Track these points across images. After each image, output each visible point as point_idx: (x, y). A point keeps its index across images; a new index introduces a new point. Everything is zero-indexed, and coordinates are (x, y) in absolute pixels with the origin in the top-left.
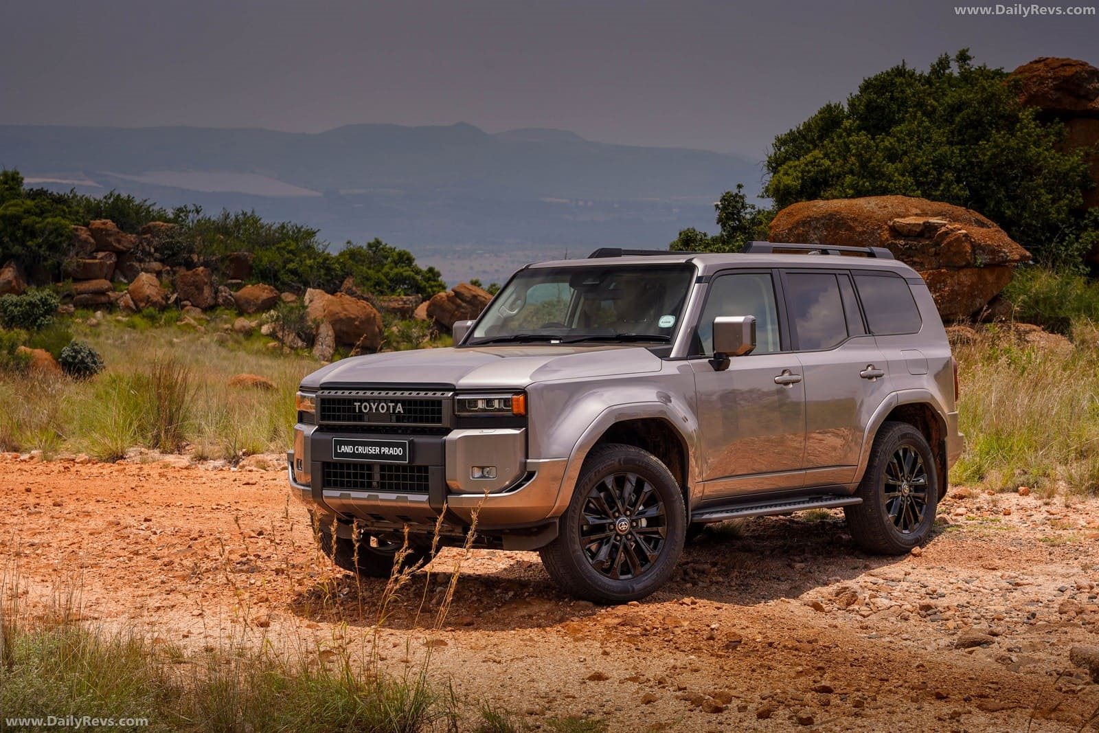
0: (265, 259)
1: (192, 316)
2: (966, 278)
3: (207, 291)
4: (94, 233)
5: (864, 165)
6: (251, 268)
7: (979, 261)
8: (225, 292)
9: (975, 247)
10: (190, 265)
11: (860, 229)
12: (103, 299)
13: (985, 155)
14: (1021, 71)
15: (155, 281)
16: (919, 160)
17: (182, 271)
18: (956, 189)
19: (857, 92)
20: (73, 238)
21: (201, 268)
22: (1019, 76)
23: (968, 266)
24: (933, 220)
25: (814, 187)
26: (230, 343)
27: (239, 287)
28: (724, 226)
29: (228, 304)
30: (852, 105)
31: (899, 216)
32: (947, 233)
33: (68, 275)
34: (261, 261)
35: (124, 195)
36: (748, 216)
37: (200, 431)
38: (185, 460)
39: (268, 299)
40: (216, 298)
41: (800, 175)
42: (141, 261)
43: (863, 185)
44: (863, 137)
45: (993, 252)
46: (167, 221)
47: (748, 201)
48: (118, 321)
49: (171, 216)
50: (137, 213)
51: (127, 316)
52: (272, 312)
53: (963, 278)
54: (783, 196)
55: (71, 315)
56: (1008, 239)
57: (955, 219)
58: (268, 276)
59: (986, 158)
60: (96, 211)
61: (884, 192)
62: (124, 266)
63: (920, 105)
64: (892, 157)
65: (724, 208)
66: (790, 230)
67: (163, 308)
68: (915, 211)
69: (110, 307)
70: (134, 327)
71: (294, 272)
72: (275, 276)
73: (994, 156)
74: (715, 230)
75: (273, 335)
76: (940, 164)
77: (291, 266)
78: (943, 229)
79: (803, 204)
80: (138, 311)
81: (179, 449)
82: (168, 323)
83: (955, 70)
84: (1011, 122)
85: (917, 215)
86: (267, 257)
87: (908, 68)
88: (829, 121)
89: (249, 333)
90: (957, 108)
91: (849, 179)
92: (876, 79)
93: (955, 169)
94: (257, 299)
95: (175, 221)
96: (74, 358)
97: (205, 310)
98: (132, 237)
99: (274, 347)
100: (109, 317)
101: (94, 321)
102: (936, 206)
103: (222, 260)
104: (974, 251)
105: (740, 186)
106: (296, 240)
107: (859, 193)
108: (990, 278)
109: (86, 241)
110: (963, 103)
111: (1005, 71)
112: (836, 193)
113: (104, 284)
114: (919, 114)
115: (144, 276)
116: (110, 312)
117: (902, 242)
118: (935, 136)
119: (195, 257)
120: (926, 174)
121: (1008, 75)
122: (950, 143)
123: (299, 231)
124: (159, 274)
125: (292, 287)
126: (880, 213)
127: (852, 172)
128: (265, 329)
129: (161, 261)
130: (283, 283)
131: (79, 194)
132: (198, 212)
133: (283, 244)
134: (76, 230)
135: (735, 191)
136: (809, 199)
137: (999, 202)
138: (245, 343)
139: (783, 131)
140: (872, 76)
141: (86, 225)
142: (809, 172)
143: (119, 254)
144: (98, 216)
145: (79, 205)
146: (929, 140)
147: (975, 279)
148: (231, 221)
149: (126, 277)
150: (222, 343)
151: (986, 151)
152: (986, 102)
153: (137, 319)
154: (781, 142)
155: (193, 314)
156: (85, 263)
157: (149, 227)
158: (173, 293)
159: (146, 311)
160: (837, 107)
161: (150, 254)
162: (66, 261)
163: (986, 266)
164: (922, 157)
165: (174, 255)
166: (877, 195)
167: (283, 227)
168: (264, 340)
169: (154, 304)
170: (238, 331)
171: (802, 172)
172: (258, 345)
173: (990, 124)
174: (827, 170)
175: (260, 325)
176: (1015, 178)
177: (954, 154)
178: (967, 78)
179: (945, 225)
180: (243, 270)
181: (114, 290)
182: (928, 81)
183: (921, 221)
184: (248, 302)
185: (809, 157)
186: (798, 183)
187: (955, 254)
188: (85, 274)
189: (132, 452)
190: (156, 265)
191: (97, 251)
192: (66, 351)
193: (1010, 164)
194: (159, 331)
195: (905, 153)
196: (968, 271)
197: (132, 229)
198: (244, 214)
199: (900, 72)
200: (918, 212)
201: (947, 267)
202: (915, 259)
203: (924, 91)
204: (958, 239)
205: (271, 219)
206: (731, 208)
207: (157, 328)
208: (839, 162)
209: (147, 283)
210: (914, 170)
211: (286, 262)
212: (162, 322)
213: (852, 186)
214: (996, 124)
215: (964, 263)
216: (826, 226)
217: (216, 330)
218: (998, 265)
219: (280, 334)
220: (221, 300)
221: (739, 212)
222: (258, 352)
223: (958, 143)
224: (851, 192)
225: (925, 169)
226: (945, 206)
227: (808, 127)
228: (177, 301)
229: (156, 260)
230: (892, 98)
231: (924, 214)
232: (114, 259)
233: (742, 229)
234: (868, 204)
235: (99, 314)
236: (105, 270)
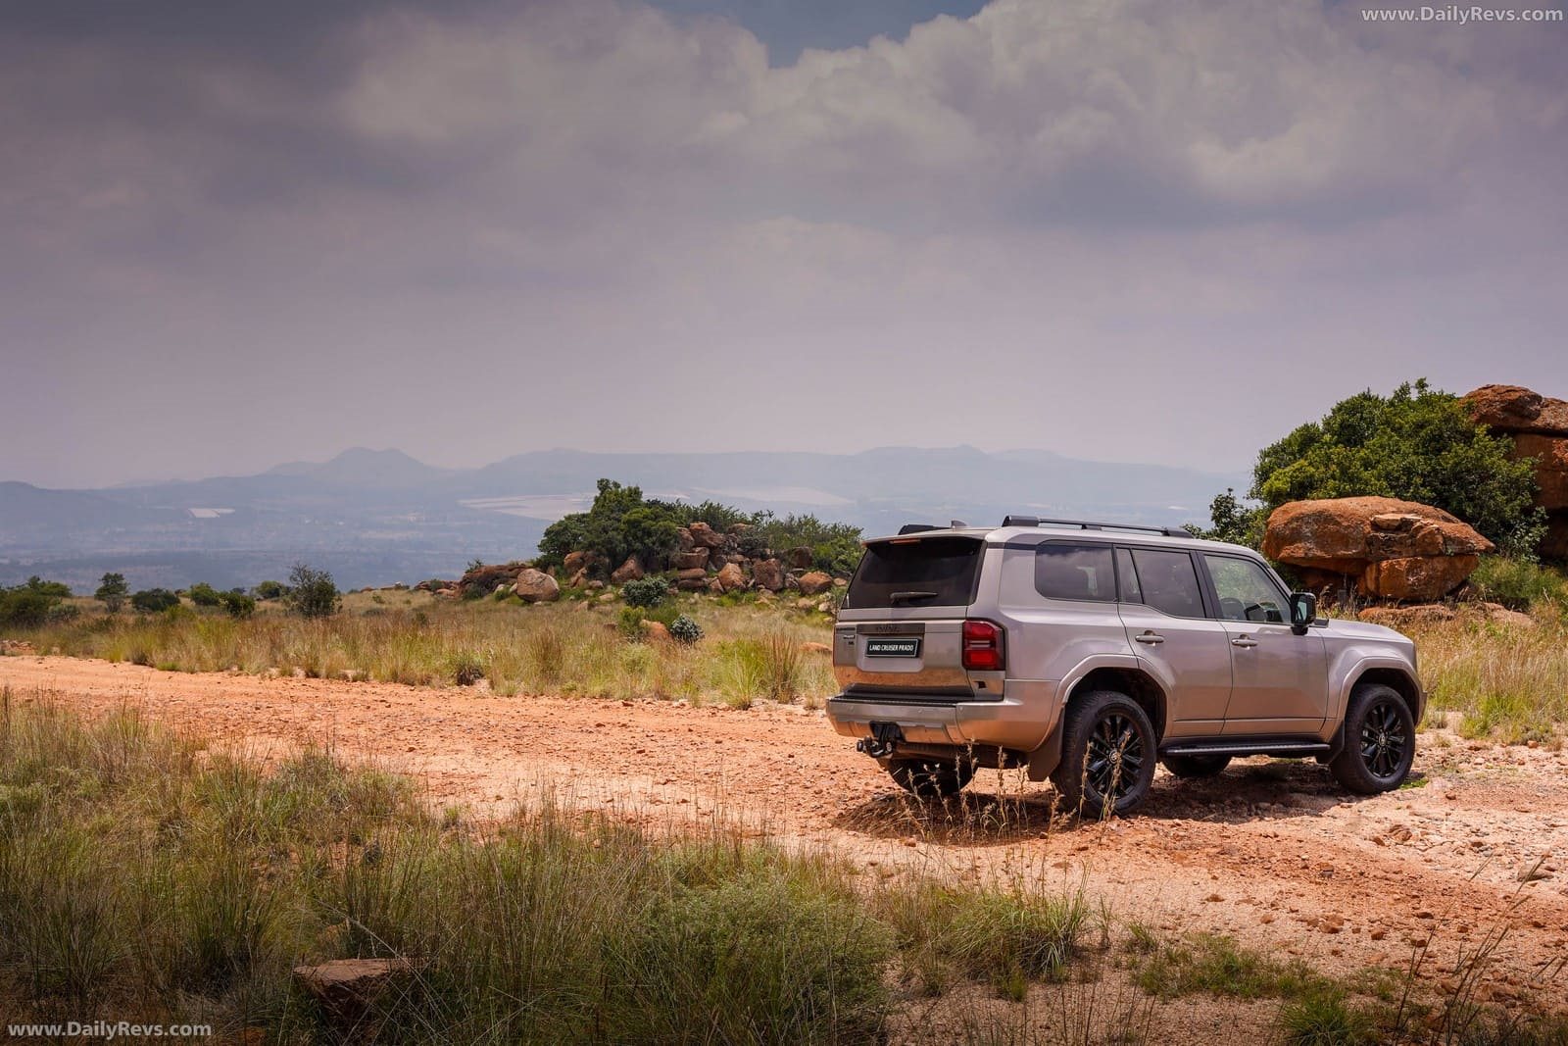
0: (822, 553)
1: (766, 596)
2: (1439, 565)
3: (777, 578)
4: (693, 532)
5: (1344, 471)
6: (811, 559)
7: (1450, 551)
8: (790, 577)
9: (1447, 539)
10: (764, 557)
11: (1345, 524)
12: (700, 583)
13: (1448, 463)
14: (1471, 396)
15: (739, 571)
16: (1391, 467)
17: (758, 561)
18: (1424, 491)
19: (1330, 414)
20: (678, 537)
21: (773, 559)
22: (1472, 399)
23: (1441, 554)
24: (1408, 516)
25: (1302, 489)
26: (795, 618)
27: (801, 574)
28: (1217, 522)
29: (793, 588)
30: (1327, 423)
31: (1378, 513)
32: (1421, 527)
33: (673, 565)
34: (819, 554)
35: (715, 504)
36: (1238, 514)
37: (807, 687)
38: (800, 709)
39: (824, 584)
40: (784, 583)
41: (1289, 480)
42: (727, 554)
43: (1344, 488)
44: (1340, 448)
45: (1461, 542)
46: (748, 523)
47: (1236, 502)
48: (710, 601)
49: (750, 519)
50: (725, 517)
51: (718, 596)
52: (828, 594)
53: (1436, 565)
54: (1276, 498)
55: (676, 596)
56: (1473, 532)
57: (1426, 516)
58: (824, 565)
59: (1449, 466)
60: (694, 516)
61: (1362, 493)
62: (715, 557)
63: (1387, 423)
64: (1367, 465)
65: (1218, 508)
66: (1286, 524)
67: (744, 591)
68: (1391, 509)
69: (705, 590)
70: (722, 605)
71: (844, 562)
72: (829, 565)
73: (1457, 464)
74: (1210, 526)
75: (828, 612)
76: (1409, 471)
77: (842, 557)
78: (1418, 524)
79: (1293, 503)
80: (726, 592)
81: (792, 700)
82: (748, 602)
83: (1414, 395)
84: (1468, 437)
85: (1393, 512)
86: (823, 551)
87: (1372, 394)
88: (1306, 439)
89: (809, 610)
90: (1421, 426)
91: (1331, 482)
92: (1347, 402)
93: (1423, 475)
94: (815, 583)
95: (752, 523)
96: (682, 628)
97: (775, 592)
98: (721, 536)
99: (829, 621)
100: (703, 597)
101: (693, 601)
102: (1409, 505)
103: (789, 553)
104: (1445, 542)
105: (1230, 490)
106: (846, 537)
107: (1341, 495)
108: (1459, 565)
109: (687, 539)
110: (1426, 422)
111: (1456, 396)
112: (1320, 495)
113: (700, 572)
114: (1389, 430)
115: (730, 566)
116: (705, 594)
117: (1382, 534)
118: (1403, 448)
119: (768, 551)
120: (1398, 479)
121: (1458, 399)
122: (1416, 453)
123: (848, 529)
124: (741, 564)
125: (842, 573)
126: (1362, 511)
127: (1333, 477)
128: (822, 607)
129: (742, 554)
130: (836, 571)
131: (683, 503)
132: (770, 516)
133: (835, 541)
134: (680, 530)
135: (1226, 494)
136: (1298, 499)
137: (1460, 502)
138: (806, 618)
139: (1267, 446)
140: (1344, 400)
141: (688, 526)
142: (1297, 477)
143: (711, 548)
144: (696, 520)
145: (682, 512)
146: (1398, 451)
147: (1446, 565)
148: (795, 523)
149: (716, 567)
150: (788, 618)
151: (1448, 460)
152: (1447, 420)
153: (724, 599)
154: (1265, 454)
155: (767, 595)
156: (687, 556)
157: (734, 528)
158: (751, 579)
159: (731, 593)
160: (1313, 426)
161: (733, 549)
162: (673, 554)
163: (1456, 554)
164: (1394, 465)
165: (752, 549)
166: (1357, 496)
167: (835, 526)
168: (821, 616)
169: (737, 587)
170: (801, 609)
171: (1291, 477)
172: (817, 619)
173: (1449, 438)
174: (1312, 476)
175: (818, 604)
176: (1471, 483)
177: (1421, 464)
178: (1427, 401)
179: (1419, 521)
180: (805, 561)
181: (707, 577)
182: (1392, 404)
183: (1398, 517)
184: (808, 585)
185: (1296, 465)
186: (1287, 487)
187: (1429, 544)
188: (687, 564)
189: (757, 701)
190: (739, 557)
191: (695, 547)
192: (676, 624)
193: (1468, 471)
194: (741, 609)
195: (1378, 462)
196: (1441, 559)
197: (721, 530)
198: (805, 517)
199: (1366, 397)
200: (1394, 510)
201: (1422, 556)
202: (1394, 549)
203: (1390, 412)
204: (1431, 533)
205: (826, 521)
206: (1222, 508)
207: (739, 606)
208: (1322, 469)
209: (732, 571)
210: (1388, 476)
211: (838, 555)
212: (743, 601)
213: (1334, 489)
214: (1455, 438)
215: (1437, 552)
216: (1317, 521)
217: (784, 608)
218: (1465, 553)
219: (833, 611)
220: (787, 585)
221: (1230, 511)
222: (815, 626)
223: (1422, 454)
224: (1334, 494)
225: (1396, 475)
226: (1416, 505)
227: (1288, 443)
228: (754, 585)
229: (739, 553)
230: (1362, 418)
231: (1399, 511)
232: (708, 552)
233: (1233, 524)
234: (1351, 504)
235: (696, 595)
236: (701, 561)
